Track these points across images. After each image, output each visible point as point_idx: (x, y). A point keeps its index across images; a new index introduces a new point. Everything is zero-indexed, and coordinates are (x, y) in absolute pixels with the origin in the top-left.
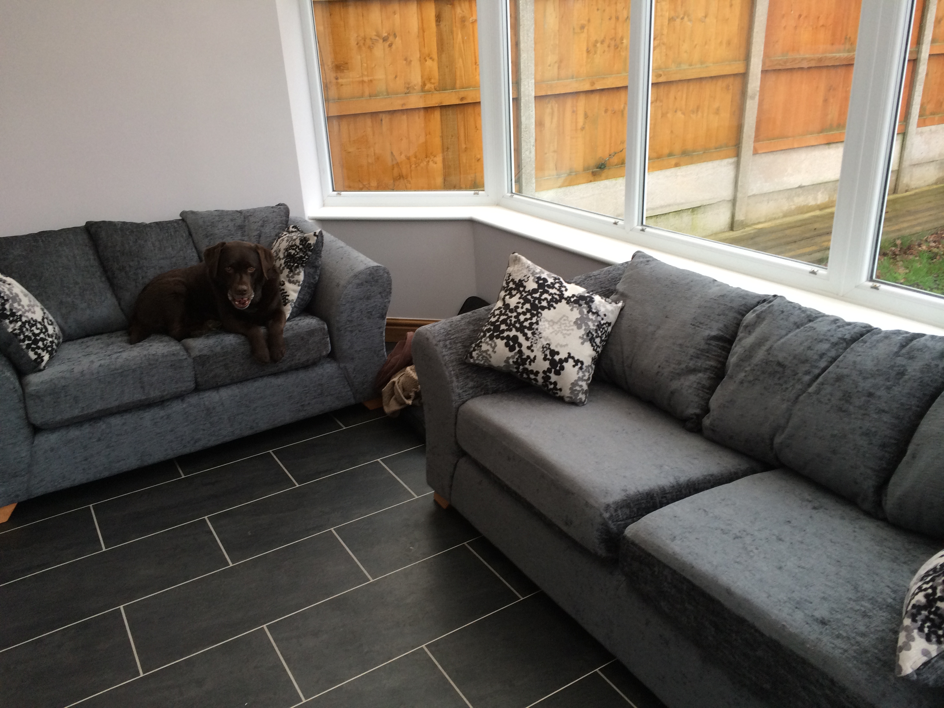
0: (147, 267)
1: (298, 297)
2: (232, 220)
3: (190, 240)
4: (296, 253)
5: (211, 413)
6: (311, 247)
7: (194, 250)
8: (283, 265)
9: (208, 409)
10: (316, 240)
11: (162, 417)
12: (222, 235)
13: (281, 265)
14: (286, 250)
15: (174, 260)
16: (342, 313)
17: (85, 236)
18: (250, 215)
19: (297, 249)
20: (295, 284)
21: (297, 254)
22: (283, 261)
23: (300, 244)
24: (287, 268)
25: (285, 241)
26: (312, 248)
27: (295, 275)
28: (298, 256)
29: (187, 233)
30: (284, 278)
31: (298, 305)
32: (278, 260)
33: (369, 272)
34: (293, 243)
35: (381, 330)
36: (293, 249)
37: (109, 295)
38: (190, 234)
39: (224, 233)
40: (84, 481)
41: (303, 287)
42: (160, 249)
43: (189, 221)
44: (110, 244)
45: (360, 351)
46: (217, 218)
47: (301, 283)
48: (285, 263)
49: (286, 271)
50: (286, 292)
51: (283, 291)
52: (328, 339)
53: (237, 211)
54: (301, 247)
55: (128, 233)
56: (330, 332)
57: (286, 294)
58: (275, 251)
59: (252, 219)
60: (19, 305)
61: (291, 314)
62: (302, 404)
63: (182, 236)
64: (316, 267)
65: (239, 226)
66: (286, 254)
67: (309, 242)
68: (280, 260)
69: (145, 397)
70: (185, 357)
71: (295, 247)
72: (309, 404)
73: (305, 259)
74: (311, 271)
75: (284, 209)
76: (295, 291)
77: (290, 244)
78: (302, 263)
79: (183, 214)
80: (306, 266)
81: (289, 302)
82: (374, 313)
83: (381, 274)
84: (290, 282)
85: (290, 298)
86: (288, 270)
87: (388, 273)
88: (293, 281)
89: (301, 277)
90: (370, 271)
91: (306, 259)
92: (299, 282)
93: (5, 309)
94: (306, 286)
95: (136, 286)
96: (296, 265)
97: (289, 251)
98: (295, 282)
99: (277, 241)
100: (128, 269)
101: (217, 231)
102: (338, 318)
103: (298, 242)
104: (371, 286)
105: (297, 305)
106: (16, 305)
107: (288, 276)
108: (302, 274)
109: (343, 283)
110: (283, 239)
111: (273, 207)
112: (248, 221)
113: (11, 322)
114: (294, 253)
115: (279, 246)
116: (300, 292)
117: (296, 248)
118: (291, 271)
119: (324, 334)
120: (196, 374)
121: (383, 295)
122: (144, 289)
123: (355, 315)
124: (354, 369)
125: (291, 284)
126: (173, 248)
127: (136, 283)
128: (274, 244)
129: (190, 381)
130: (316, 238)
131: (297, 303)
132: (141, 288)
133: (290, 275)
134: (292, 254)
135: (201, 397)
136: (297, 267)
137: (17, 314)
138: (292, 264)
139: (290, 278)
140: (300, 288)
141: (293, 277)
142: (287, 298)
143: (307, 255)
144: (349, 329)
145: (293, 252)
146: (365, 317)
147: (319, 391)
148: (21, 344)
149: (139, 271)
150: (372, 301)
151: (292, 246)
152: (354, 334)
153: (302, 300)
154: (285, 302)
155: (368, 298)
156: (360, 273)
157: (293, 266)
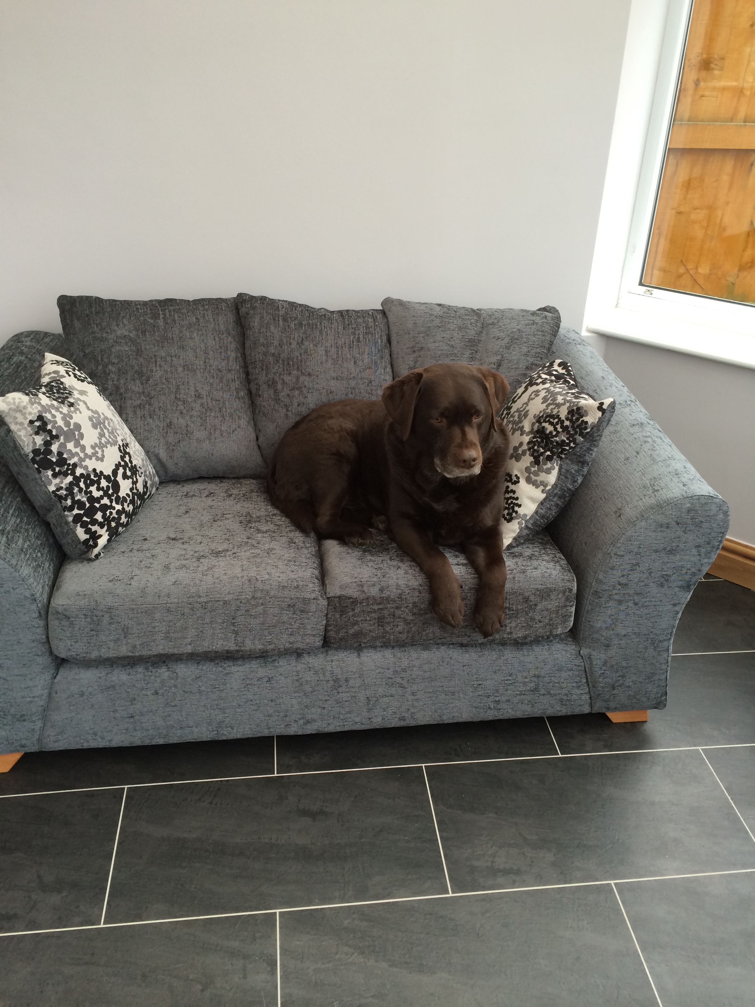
0: (309, 389)
1: (536, 512)
2: (460, 328)
3: (387, 351)
4: (554, 433)
5: (340, 686)
6: (586, 428)
7: (389, 369)
8: (525, 447)
9: (336, 680)
10: (600, 419)
11: (259, 679)
12: (440, 352)
13: (521, 444)
14: (539, 419)
15: (353, 383)
16: (612, 568)
17: (232, 317)
18: (493, 324)
19: (558, 427)
20: (537, 487)
21: (556, 436)
22: (526, 439)
23: (567, 419)
24: (532, 455)
25: (539, 399)
26: (588, 430)
27: (542, 472)
28: (557, 439)
29: (385, 338)
30: (521, 471)
31: (532, 525)
32: (519, 432)
33: (689, 505)
34: (555, 412)
35: (677, 608)
36: (551, 424)
37: (244, 421)
38: (389, 341)
39: (442, 350)
40: (126, 744)
41: (550, 495)
42: (335, 362)
43: (392, 318)
44: (262, 340)
45: (625, 635)
46: (437, 322)
47: (549, 487)
48: (529, 443)
49: (528, 460)
50: (517, 499)
51: (511, 495)
52: (573, 609)
53: (473, 310)
54: (567, 423)
55: (293, 326)
56: (579, 597)
57: (516, 502)
58: (518, 411)
59: (495, 332)
60: (77, 444)
61: (515, 539)
62: (497, 699)
63: (376, 343)
64: (583, 463)
65: (470, 341)
66: (536, 428)
67: (585, 419)
68: (522, 434)
69: (237, 648)
70: (313, 596)
71: (556, 420)
72: (508, 701)
73: (567, 448)
74: (574, 468)
75: (553, 319)
76: (533, 500)
77: (549, 411)
78: (561, 453)
79: (387, 302)
80: (566, 458)
81: (516, 518)
82: (672, 578)
83: (712, 513)
84: (529, 480)
85: (521, 511)
86: (532, 459)
87: (726, 513)
88: (536, 481)
89: (552, 478)
90: (692, 504)
91: (571, 448)
92: (545, 486)
93: (50, 452)
94: (555, 495)
95: (287, 416)
96: (548, 453)
97: (544, 424)
98: (539, 483)
99: (526, 389)
100: (279, 386)
101: (432, 346)
102: (601, 577)
103: (563, 413)
104: (685, 532)
105: (530, 526)
106: (70, 446)
107: (527, 469)
108: (555, 472)
109: (629, 512)
110: (538, 391)
111: (533, 314)
112: (487, 334)
113: (55, 475)
114: (551, 432)
115: (527, 404)
116: (542, 503)
117: (557, 423)
118: (537, 462)
119: (567, 599)
120: (327, 626)
121: (703, 550)
122: (297, 425)
123: (635, 576)
124: (605, 663)
125: (531, 485)
126: (355, 363)
127: (287, 411)
128: (520, 391)
129: (314, 636)
130: (600, 414)
131: (531, 522)
132: (293, 420)
133: (533, 469)
134: (548, 432)
135: (329, 658)
136: (549, 459)
137: (68, 462)
138: (542, 450)
139: (531, 475)
140: (544, 495)
141: (536, 474)
142: (516, 508)
143: (574, 441)
144: (617, 597)
145: (549, 428)
146: (654, 582)
147: (532, 685)
148: (66, 513)
149: (297, 392)
150: (678, 557)
151: (552, 416)
152: (622, 607)
153: (543, 517)
154: (510, 514)
155: (671, 552)
156: (668, 502)
157: (542, 454)
